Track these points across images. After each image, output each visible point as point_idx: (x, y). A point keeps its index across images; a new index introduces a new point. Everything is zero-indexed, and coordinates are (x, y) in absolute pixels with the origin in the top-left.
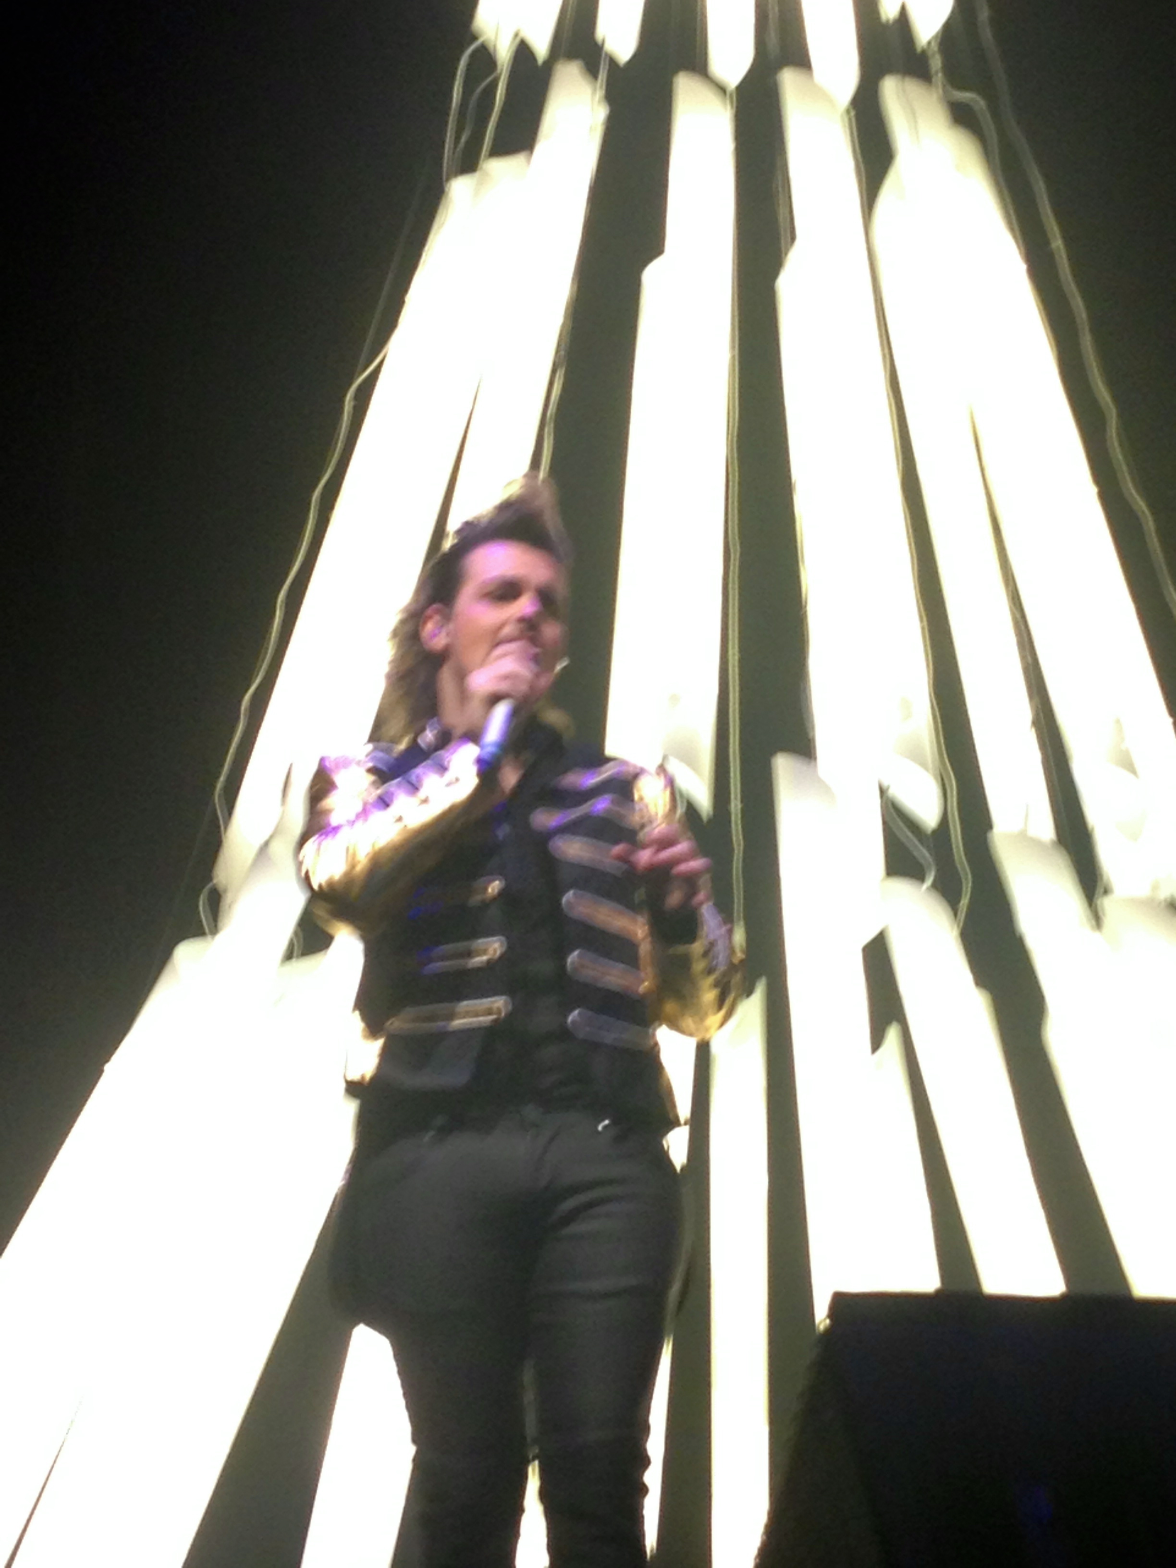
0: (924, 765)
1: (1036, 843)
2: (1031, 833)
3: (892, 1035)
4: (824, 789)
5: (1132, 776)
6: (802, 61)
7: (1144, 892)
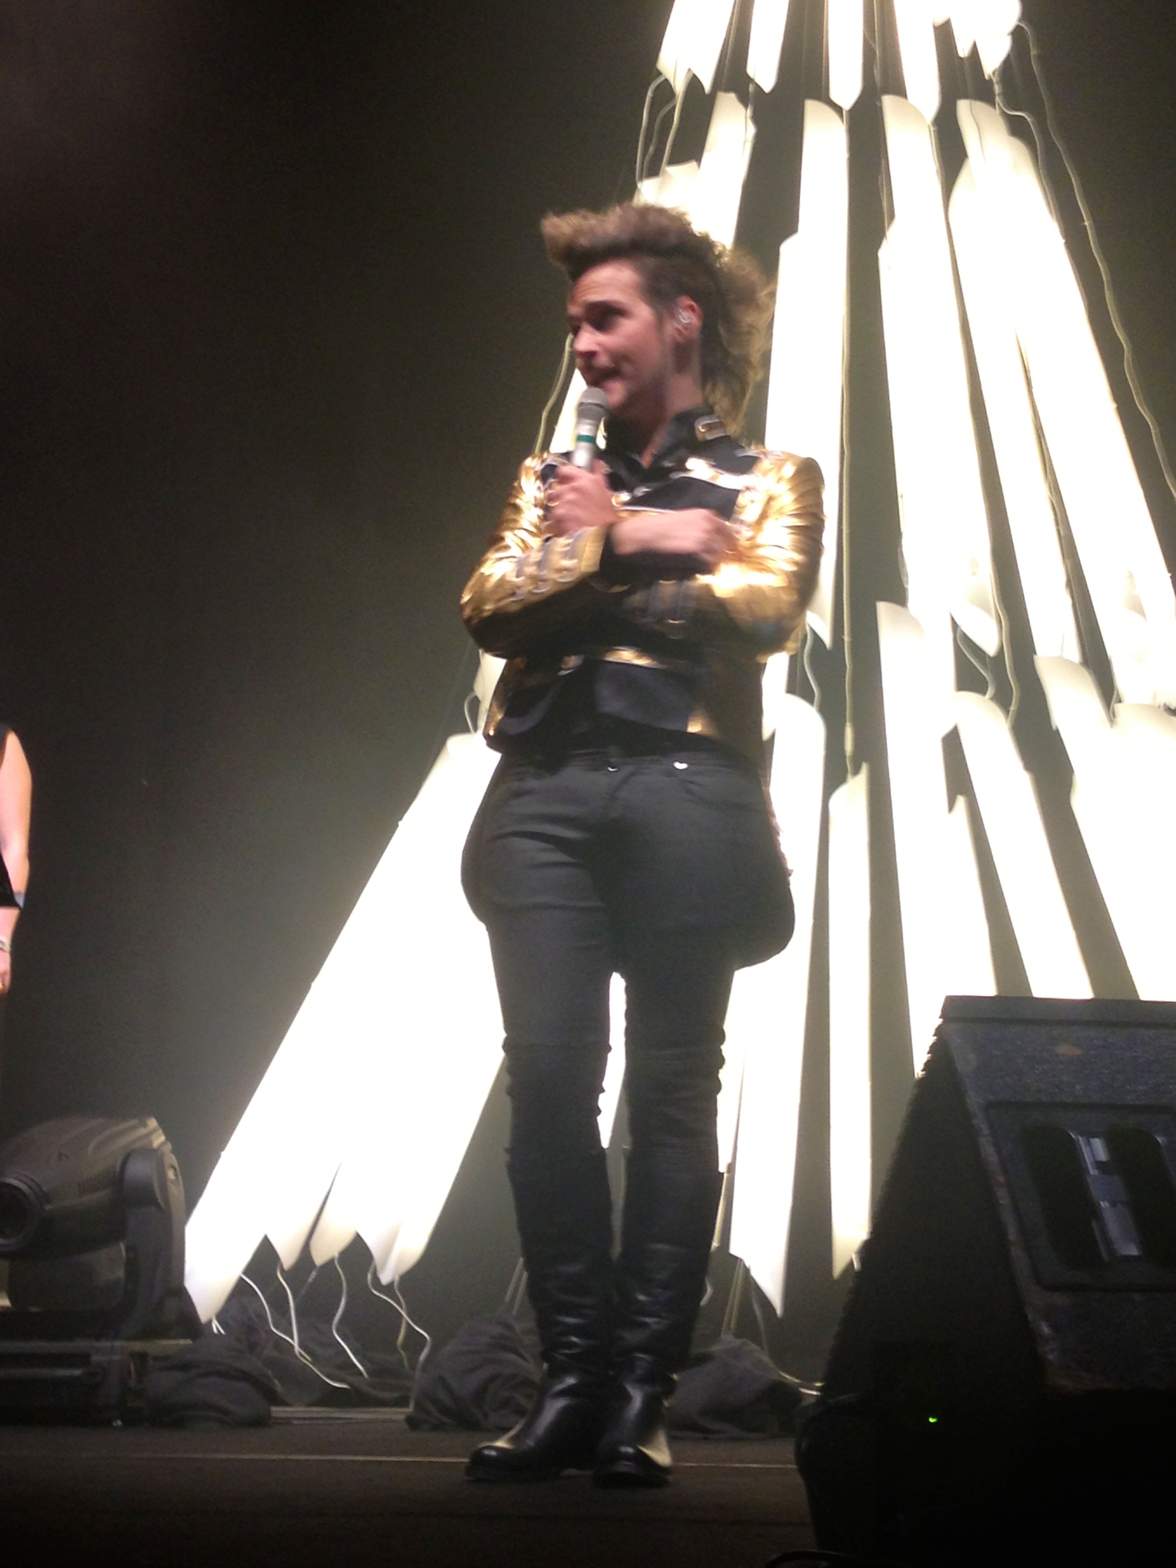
0: (988, 611)
1: (1070, 663)
2: (1066, 657)
3: (961, 801)
4: (914, 622)
5: (1141, 618)
6: (900, 90)
7: (1148, 701)
